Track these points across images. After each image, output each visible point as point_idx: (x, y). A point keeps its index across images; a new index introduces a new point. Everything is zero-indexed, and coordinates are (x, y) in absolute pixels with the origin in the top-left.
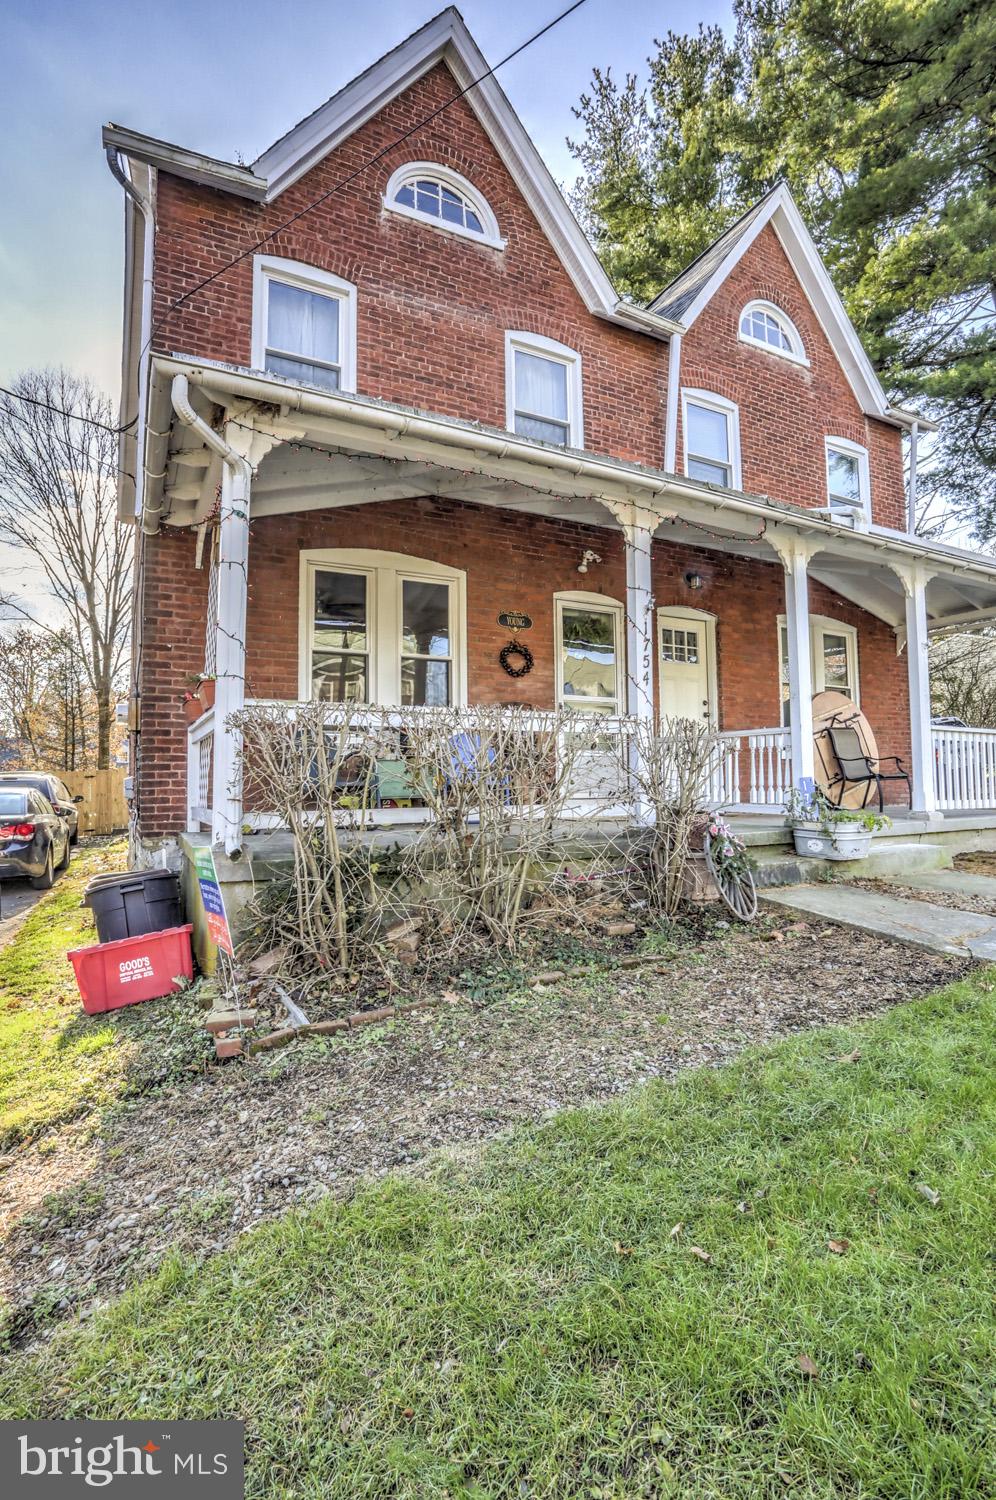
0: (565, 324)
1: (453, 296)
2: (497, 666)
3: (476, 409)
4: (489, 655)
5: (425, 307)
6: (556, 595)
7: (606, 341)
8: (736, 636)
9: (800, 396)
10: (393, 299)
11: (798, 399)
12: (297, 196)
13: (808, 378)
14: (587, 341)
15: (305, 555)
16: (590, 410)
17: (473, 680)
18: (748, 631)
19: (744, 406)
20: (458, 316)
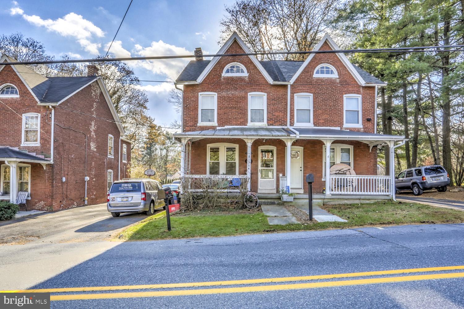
0: (262, 88)
1: (236, 89)
2: (245, 162)
3: (241, 111)
4: (243, 161)
5: (230, 93)
6: (259, 147)
7: (273, 89)
8: (308, 152)
9: (334, 86)
10: (224, 94)
11: (334, 87)
12: (206, 80)
13: (338, 81)
14: (269, 90)
15: (208, 145)
16: (268, 105)
17: (239, 166)
18: (312, 150)
19: (314, 94)
20: (237, 93)
